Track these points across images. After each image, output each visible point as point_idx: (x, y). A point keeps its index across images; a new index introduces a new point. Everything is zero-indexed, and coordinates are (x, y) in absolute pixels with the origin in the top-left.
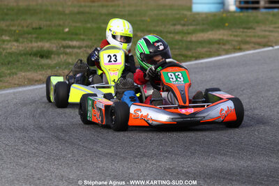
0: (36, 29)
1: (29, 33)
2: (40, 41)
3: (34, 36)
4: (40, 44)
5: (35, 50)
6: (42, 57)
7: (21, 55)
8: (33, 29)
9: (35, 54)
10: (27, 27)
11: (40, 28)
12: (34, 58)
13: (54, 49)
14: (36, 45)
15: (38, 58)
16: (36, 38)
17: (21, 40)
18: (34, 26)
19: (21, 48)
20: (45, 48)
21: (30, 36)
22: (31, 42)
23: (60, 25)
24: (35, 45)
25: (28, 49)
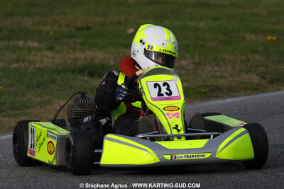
0: (82, 29)
1: (70, 37)
2: (89, 50)
3: (79, 40)
4: (88, 54)
5: (80, 63)
6: (92, 75)
7: (58, 72)
8: (77, 29)
9: (81, 71)
10: (68, 26)
11: (88, 28)
12: (79, 77)
13: (112, 62)
14: (83, 56)
15: (86, 78)
16: (82, 44)
17: (58, 48)
18: (79, 24)
19: (57, 61)
20: (96, 61)
21: (72, 40)
22: (74, 50)
23: (119, 23)
24: (80, 55)
25: (69, 63)
